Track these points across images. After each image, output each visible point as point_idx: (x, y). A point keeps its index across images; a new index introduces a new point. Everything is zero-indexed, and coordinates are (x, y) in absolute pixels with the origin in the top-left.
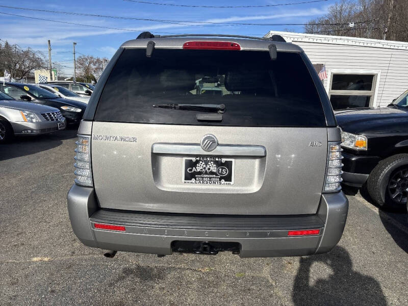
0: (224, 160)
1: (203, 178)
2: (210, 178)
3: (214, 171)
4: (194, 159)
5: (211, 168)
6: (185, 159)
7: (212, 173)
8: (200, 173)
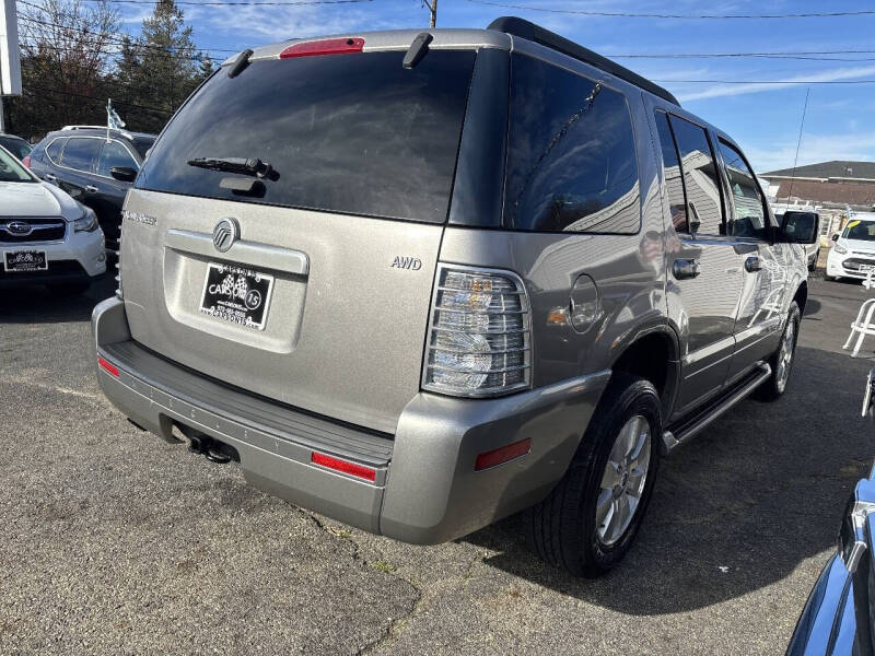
0: (259, 277)
1: (227, 307)
2: (235, 310)
3: (242, 297)
4: (221, 268)
5: (240, 290)
6: (211, 265)
7: (239, 301)
8: (224, 298)
